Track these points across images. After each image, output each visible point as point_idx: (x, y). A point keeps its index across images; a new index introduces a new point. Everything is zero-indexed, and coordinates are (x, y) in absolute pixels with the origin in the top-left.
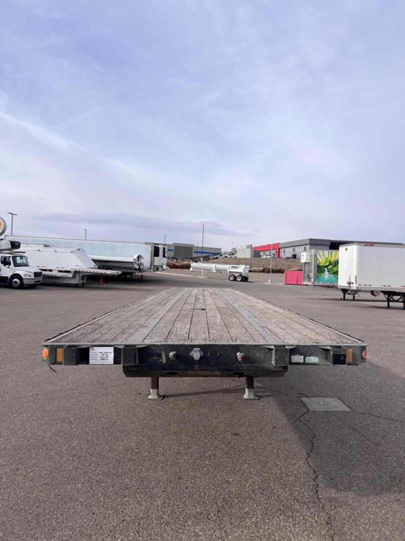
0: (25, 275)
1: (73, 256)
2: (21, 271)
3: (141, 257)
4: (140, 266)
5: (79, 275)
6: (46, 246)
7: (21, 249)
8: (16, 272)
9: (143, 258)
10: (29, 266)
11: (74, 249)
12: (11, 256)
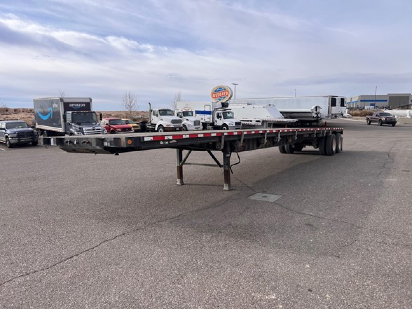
0: (230, 124)
1: (265, 110)
2: (227, 122)
3: (319, 107)
4: (317, 115)
5: (266, 123)
6: (249, 104)
7: (229, 107)
8: (225, 123)
9: (322, 109)
10: (234, 118)
11: (265, 105)
12: (222, 112)
